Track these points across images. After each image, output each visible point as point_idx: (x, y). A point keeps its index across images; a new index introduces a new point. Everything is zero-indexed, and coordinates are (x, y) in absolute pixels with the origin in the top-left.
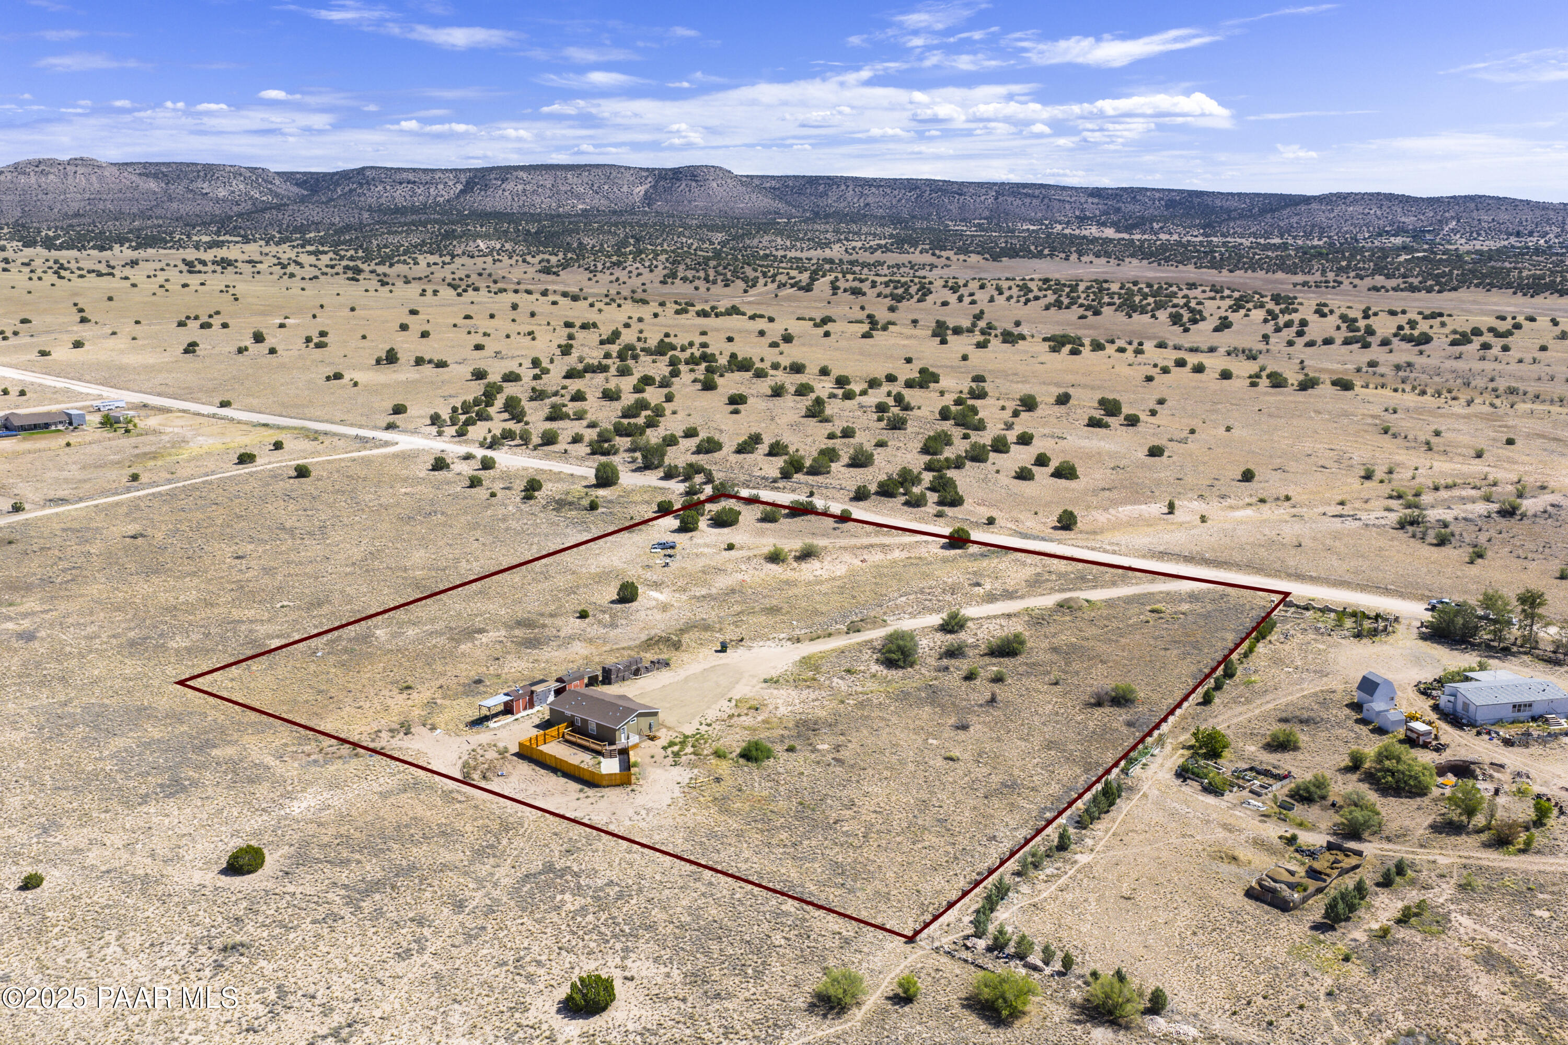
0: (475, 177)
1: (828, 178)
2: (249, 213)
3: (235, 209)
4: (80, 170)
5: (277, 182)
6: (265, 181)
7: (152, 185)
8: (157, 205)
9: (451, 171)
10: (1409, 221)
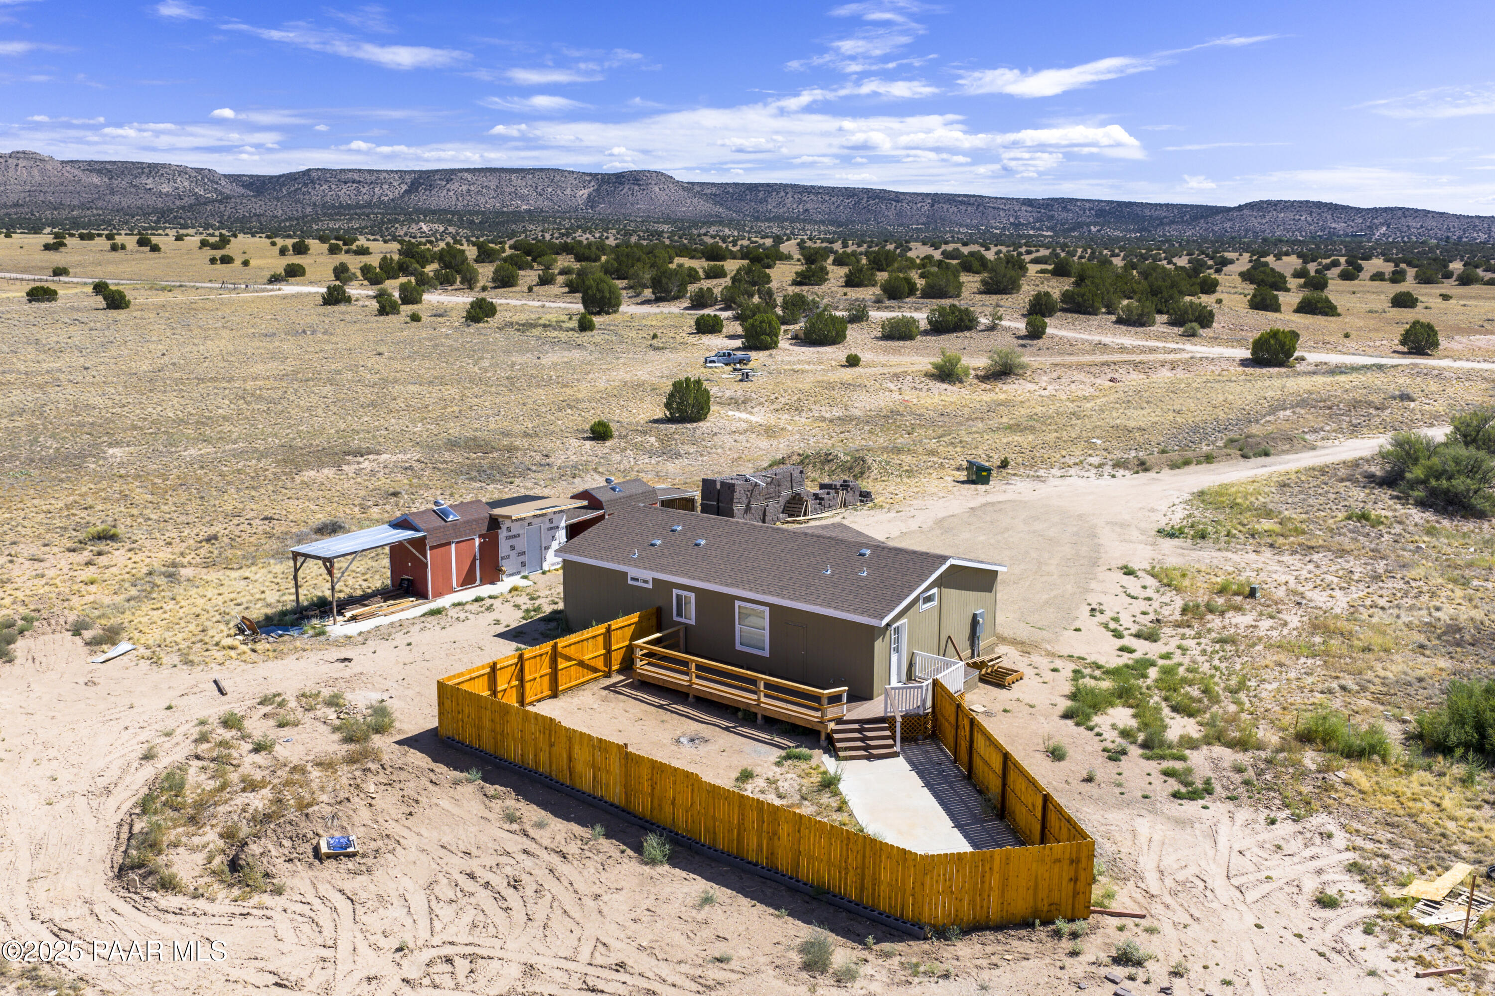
0: (420, 177)
1: (768, 185)
2: (191, 206)
3: (178, 203)
4: (22, 163)
5: (223, 183)
6: (212, 181)
7: (96, 179)
8: (99, 198)
9: (396, 172)
10: (1340, 227)
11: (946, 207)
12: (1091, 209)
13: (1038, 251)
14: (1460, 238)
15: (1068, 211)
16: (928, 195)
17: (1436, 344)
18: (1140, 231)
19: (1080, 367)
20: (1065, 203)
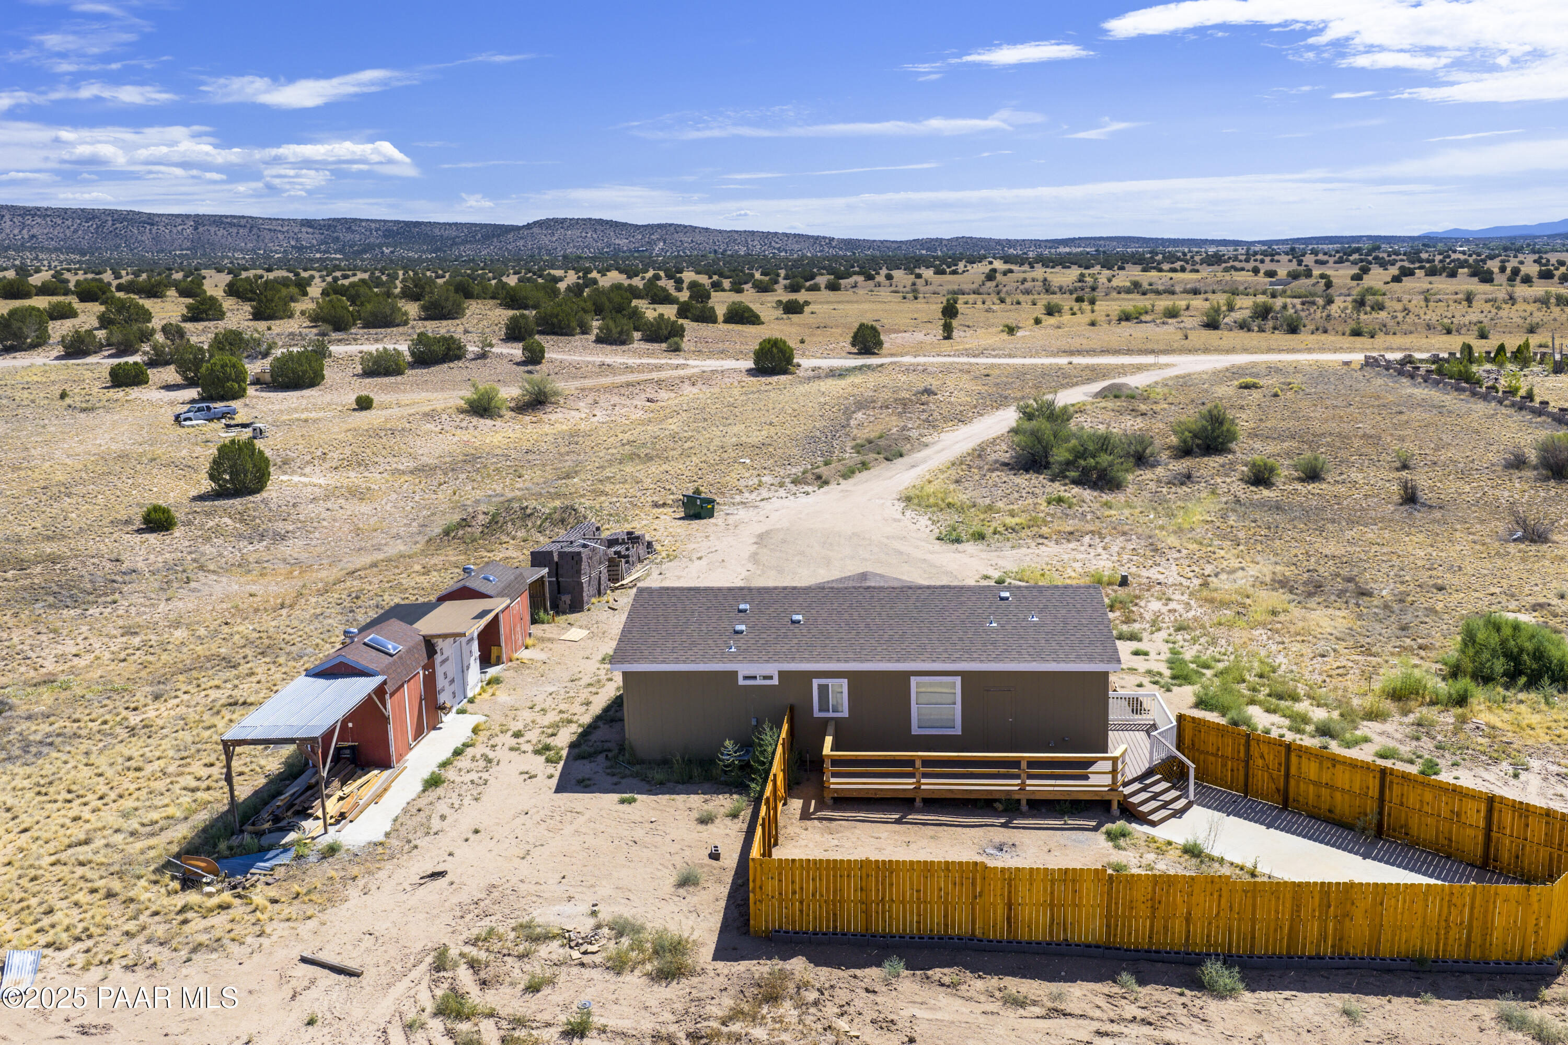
10: (623, 242)
11: (213, 229)
12: (377, 230)
13: (355, 275)
14: (725, 251)
15: (353, 232)
16: (188, 216)
17: (879, 344)
18: (435, 251)
19: (608, 389)
20: (349, 224)
